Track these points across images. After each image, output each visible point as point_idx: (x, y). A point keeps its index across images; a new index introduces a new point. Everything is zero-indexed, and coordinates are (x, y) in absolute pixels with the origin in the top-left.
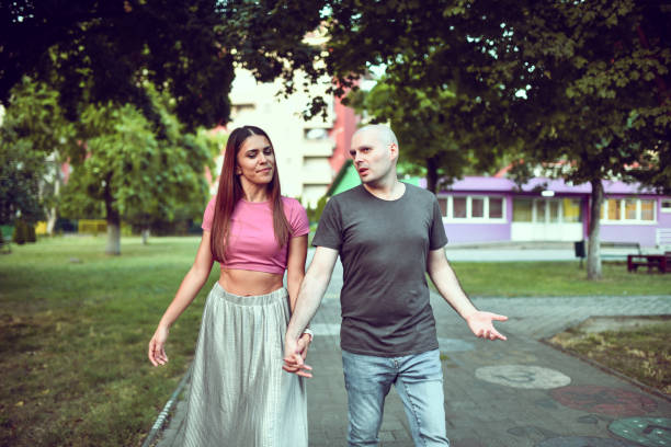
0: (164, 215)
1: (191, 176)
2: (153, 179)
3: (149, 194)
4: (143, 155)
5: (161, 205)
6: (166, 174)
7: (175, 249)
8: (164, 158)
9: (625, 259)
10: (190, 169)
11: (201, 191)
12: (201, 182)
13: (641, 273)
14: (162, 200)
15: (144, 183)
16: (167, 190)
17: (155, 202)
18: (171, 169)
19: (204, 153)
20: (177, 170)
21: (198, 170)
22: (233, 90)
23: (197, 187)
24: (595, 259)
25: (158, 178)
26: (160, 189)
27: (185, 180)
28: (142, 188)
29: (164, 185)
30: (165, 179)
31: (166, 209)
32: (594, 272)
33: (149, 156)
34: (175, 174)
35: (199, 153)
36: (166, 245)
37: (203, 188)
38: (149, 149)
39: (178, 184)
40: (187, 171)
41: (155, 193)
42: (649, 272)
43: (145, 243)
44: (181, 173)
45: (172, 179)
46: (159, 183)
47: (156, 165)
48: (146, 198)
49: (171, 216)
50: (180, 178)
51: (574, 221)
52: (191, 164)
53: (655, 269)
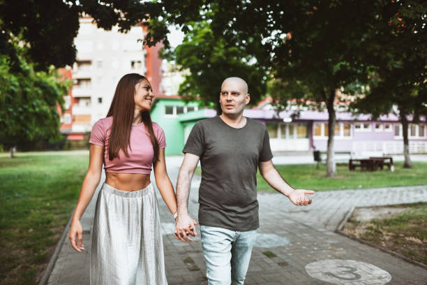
0: (26, 136)
1: (46, 108)
2: (16, 109)
3: (13, 121)
4: (8, 92)
5: (24, 129)
6: (26, 107)
7: (35, 161)
8: (25, 94)
9: (347, 162)
10: (45, 103)
11: (54, 119)
12: (54, 113)
13: (357, 171)
14: (24, 125)
15: (9, 113)
16: (27, 118)
17: (19, 127)
18: (30, 103)
19: (55, 91)
20: (35, 104)
21: (51, 104)
22: (78, 35)
23: (51, 116)
24: (332, 163)
25: (20, 109)
26: (22, 118)
27: (41, 111)
28: (7, 116)
29: (25, 114)
30: (25, 110)
31: (28, 132)
32: (332, 171)
33: (12, 92)
34: (33, 107)
35: (52, 92)
36: (27, 157)
37: (55, 116)
38: (12, 88)
39: (36, 114)
40: (43, 104)
41: (18, 120)
42: (362, 170)
43: (13, 157)
44: (38, 106)
45: (31, 110)
46: (21, 113)
47: (18, 99)
48: (11, 124)
49: (31, 137)
50: (37, 109)
51: (303, 137)
52: (46, 99)
53: (365, 168)
